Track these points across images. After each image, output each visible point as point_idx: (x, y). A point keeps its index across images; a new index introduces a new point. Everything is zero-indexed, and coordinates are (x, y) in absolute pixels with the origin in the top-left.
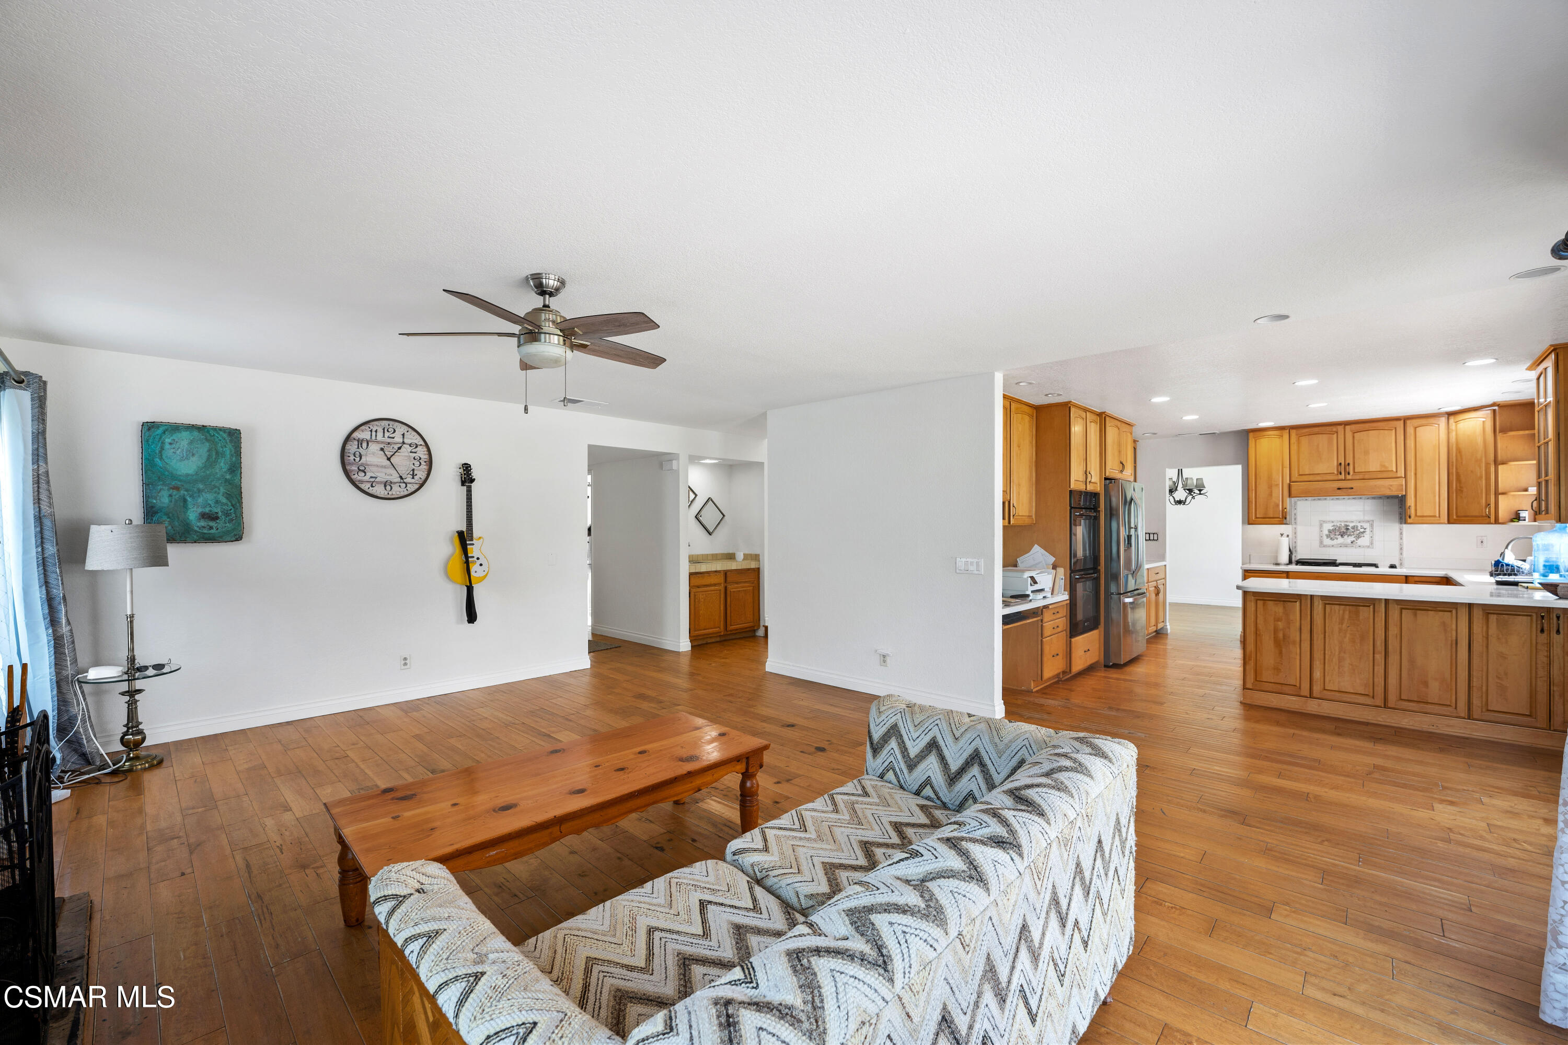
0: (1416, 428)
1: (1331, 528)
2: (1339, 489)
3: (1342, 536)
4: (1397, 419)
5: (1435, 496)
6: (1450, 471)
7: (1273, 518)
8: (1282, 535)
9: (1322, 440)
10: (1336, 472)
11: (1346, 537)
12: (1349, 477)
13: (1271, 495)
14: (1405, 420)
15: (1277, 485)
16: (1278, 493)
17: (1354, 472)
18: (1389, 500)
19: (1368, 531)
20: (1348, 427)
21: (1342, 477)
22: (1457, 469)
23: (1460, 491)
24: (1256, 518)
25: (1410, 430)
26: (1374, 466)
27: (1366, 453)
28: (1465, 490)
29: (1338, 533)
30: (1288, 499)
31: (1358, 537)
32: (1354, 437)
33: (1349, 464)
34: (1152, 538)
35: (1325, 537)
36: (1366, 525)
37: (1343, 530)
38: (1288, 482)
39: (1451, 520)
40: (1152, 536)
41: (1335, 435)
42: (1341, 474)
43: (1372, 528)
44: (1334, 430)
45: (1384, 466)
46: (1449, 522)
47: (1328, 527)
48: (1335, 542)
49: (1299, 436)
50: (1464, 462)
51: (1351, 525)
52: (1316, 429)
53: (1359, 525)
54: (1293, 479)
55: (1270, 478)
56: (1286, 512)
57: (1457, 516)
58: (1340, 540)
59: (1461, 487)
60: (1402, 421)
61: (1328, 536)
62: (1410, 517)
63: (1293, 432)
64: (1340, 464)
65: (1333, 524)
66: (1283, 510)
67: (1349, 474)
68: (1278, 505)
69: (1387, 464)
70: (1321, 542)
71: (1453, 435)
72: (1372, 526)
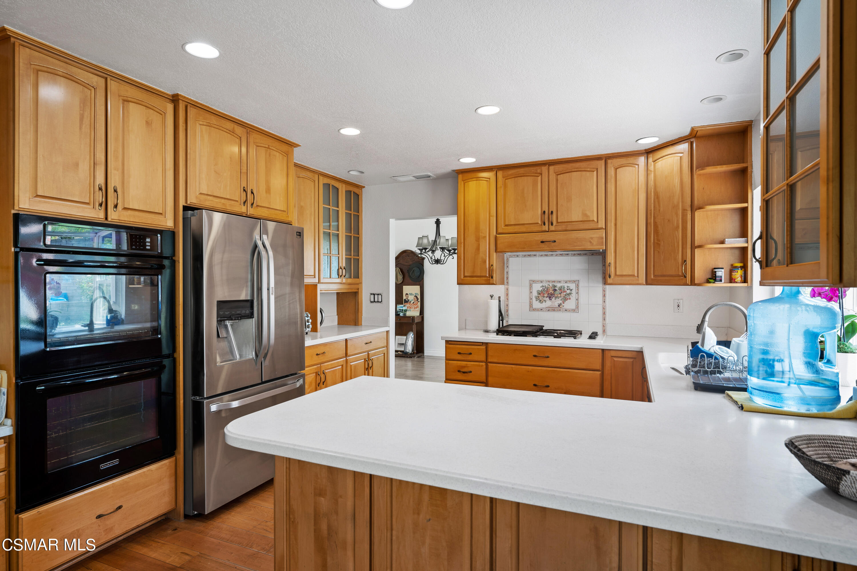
0: (616, 169)
1: (540, 289)
2: (542, 242)
3: (550, 297)
4: (598, 158)
5: (634, 251)
6: (649, 221)
7: (480, 277)
8: (492, 297)
9: (526, 182)
10: (539, 222)
11: (553, 299)
12: (552, 228)
13: (478, 249)
14: (606, 158)
15: (485, 237)
16: (486, 246)
17: (557, 222)
18: (593, 257)
19: (574, 292)
20: (552, 168)
21: (546, 228)
22: (654, 217)
23: (657, 244)
24: (465, 276)
25: (611, 172)
26: (576, 216)
27: (569, 199)
28: (662, 243)
29: (546, 295)
30: (495, 254)
31: (565, 299)
32: (557, 180)
33: (552, 212)
34: (376, 300)
35: (534, 299)
36: (573, 286)
37: (551, 291)
38: (495, 233)
39: (649, 281)
40: (376, 296)
41: (539, 178)
42: (544, 224)
43: (578, 290)
44: (539, 171)
45: (585, 215)
46: (647, 283)
47: (537, 287)
48: (544, 305)
49: (506, 178)
50: (661, 209)
51: (559, 285)
52: (521, 171)
53: (566, 285)
54: (500, 231)
55: (477, 229)
56: (493, 270)
57: (655, 276)
58: (548, 303)
59: (659, 240)
60: (603, 161)
61: (537, 298)
62: (610, 276)
63: (500, 174)
64: (544, 212)
65: (541, 284)
66: (489, 268)
67: (552, 224)
68: (485, 262)
69: (588, 213)
70: (531, 305)
71: (652, 177)
72: (577, 286)
